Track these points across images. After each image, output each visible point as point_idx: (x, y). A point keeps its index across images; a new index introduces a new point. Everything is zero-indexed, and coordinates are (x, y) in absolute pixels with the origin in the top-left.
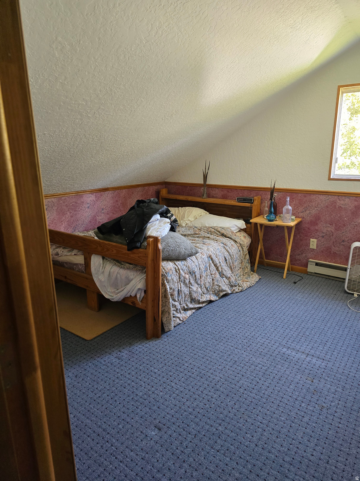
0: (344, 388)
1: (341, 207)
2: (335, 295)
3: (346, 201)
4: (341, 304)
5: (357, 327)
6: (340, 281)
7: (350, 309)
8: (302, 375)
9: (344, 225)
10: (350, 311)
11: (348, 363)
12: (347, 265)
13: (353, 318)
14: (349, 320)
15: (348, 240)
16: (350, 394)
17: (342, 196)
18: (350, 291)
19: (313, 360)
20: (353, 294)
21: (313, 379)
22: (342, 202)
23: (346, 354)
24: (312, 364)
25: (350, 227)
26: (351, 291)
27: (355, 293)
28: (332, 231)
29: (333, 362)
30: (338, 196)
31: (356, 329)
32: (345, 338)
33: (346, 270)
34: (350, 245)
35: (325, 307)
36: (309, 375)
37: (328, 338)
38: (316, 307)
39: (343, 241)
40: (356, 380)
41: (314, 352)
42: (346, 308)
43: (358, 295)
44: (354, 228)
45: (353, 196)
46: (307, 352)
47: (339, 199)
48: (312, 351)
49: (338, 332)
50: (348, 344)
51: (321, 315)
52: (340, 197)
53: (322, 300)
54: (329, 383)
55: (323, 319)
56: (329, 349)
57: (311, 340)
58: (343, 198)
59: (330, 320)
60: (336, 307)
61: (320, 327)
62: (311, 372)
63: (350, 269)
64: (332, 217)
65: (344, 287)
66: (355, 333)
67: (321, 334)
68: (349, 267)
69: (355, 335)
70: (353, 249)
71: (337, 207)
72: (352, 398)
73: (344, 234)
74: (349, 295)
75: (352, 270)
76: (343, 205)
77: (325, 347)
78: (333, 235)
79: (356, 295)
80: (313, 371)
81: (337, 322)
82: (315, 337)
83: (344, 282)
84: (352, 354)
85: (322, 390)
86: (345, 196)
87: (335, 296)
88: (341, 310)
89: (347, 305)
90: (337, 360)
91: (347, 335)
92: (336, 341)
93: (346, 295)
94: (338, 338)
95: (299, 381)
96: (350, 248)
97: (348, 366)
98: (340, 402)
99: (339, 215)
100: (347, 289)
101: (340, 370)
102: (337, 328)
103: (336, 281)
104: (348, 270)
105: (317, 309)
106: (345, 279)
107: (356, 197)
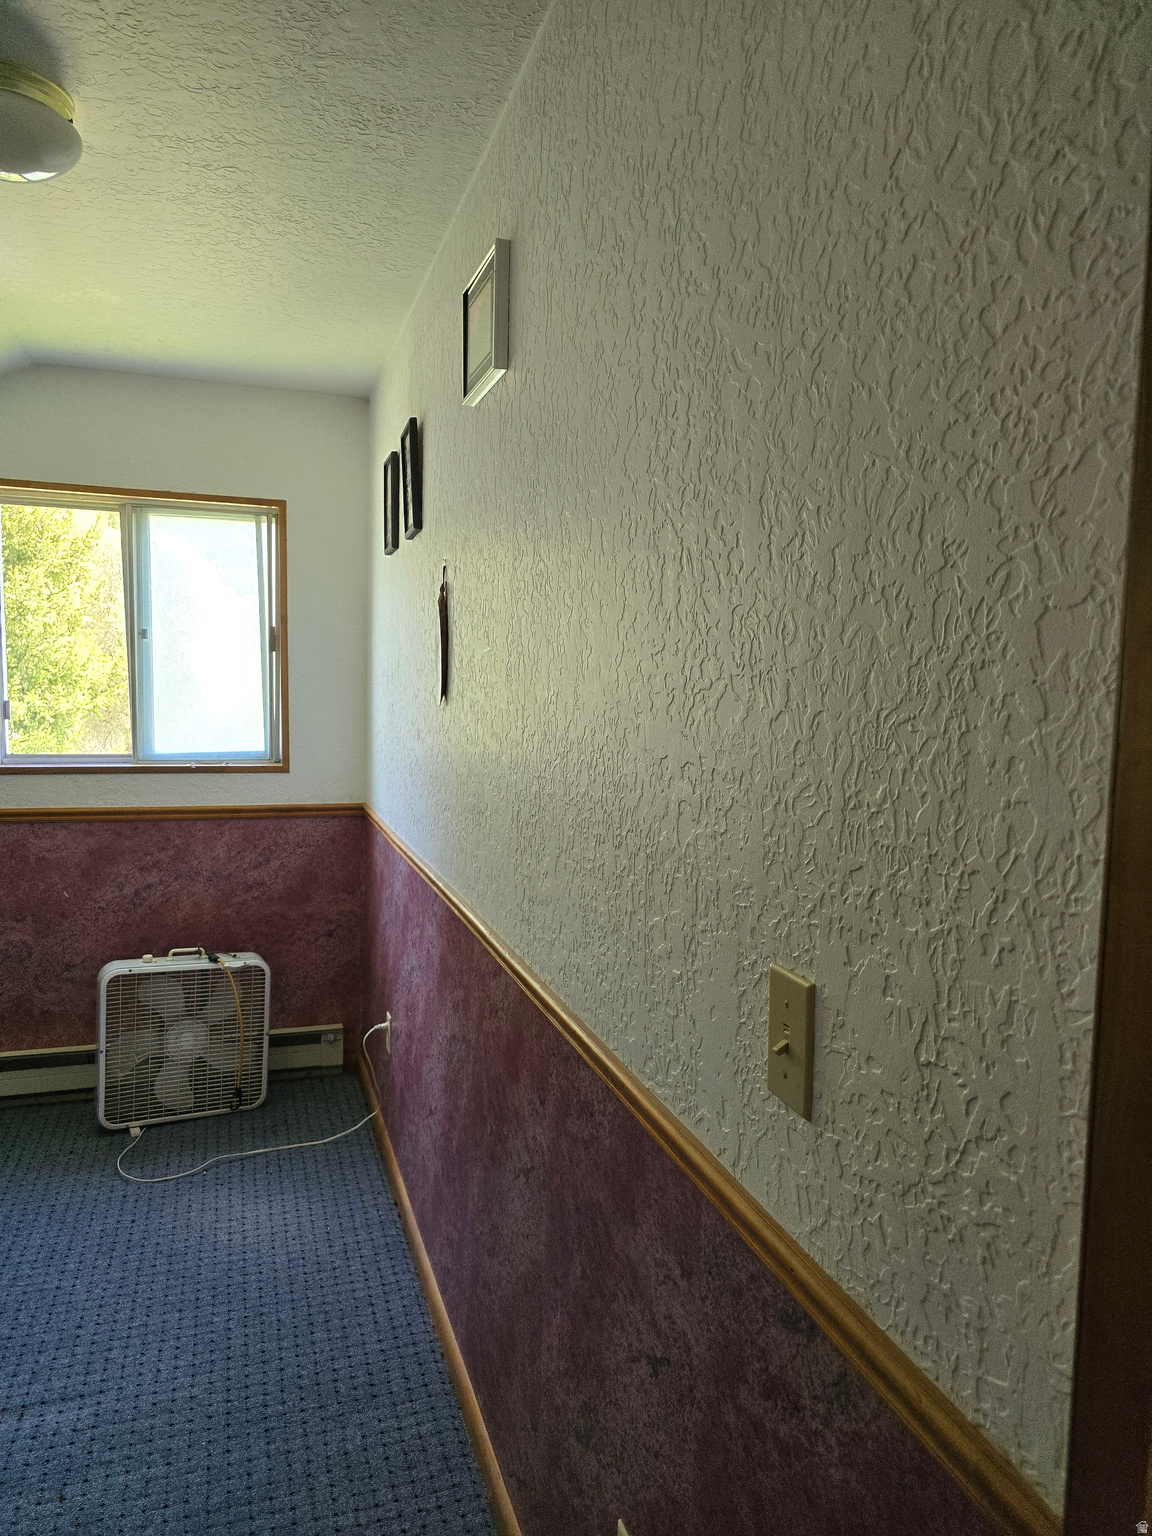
0: (169, 1456)
1: (43, 857)
2: (71, 1153)
3: (59, 837)
4: (95, 1179)
5: (162, 1232)
6: (76, 1102)
7: (127, 1181)
8: (17, 1497)
9: (64, 916)
10: (131, 1190)
11: (162, 1366)
12: (95, 1040)
13: (145, 1209)
14: (133, 1221)
15: (82, 962)
16: (193, 1462)
17: (42, 822)
18: (116, 1123)
19: (48, 1418)
20: (127, 1130)
21: (61, 1486)
22: (46, 843)
23: (150, 1338)
24: (45, 1435)
25: (81, 917)
26: (120, 1122)
27: (130, 1124)
28: (24, 943)
29: (116, 1387)
30: (31, 824)
31: (160, 1240)
32: (134, 1286)
33: (91, 1058)
34: (96, 976)
35: (45, 1210)
36: (44, 1481)
37: (80, 1313)
38: (13, 1223)
39: (69, 967)
40: (199, 1404)
41: (42, 1388)
42: (116, 1183)
43: (141, 1128)
44: (97, 920)
45: (77, 822)
46: (18, 1401)
47: (34, 832)
48: (37, 1388)
49: (109, 1277)
50: (147, 1303)
51: (39, 1241)
52: (36, 828)
53: (31, 1187)
54: (119, 1469)
55: (49, 1255)
56: (94, 1348)
57: (25, 1349)
58: (48, 828)
59: (74, 1244)
60: (81, 1192)
61: (46, 1286)
62: (49, 1465)
63: (107, 1051)
64: (20, 894)
65: (95, 1115)
66: (159, 1256)
67: (54, 1310)
68: (103, 1045)
69: (164, 1260)
70: (108, 987)
71: (32, 859)
72: (200, 1472)
73: (66, 943)
74: (116, 1139)
75: (115, 1055)
76: (50, 851)
77: (78, 1350)
78: (30, 955)
79: (135, 1132)
80: (54, 1459)
81: (98, 1241)
82: (36, 1329)
83: (94, 1100)
84: (168, 1326)
85: (103, 1505)
86: (52, 822)
87: (71, 1156)
88: (100, 1198)
89: (117, 1173)
90: (127, 1371)
91: (140, 1273)
92: (110, 1310)
93: (104, 1142)
94: (113, 1296)
95: (13, 1528)
96: (94, 984)
97: (164, 1374)
98: (169, 1511)
99: (42, 886)
100: (107, 1120)
101: (144, 1404)
102: (102, 1263)
103: (64, 1103)
104: (102, 1058)
105: (21, 1225)
106: (93, 1090)
107: (89, 822)
